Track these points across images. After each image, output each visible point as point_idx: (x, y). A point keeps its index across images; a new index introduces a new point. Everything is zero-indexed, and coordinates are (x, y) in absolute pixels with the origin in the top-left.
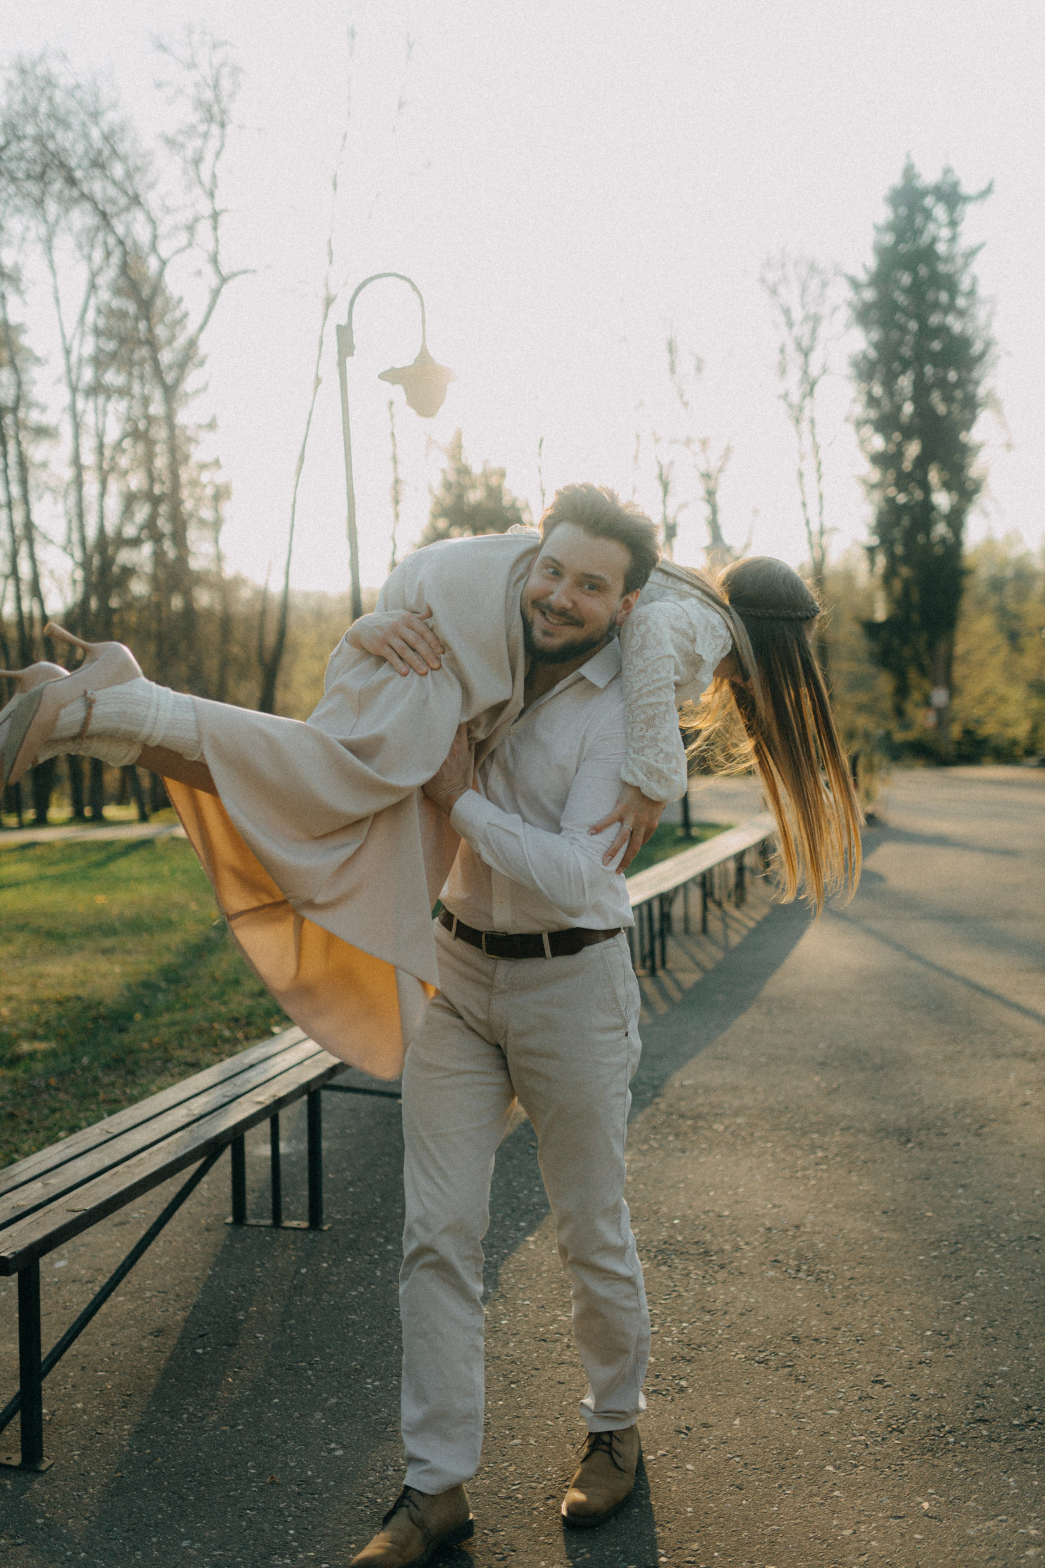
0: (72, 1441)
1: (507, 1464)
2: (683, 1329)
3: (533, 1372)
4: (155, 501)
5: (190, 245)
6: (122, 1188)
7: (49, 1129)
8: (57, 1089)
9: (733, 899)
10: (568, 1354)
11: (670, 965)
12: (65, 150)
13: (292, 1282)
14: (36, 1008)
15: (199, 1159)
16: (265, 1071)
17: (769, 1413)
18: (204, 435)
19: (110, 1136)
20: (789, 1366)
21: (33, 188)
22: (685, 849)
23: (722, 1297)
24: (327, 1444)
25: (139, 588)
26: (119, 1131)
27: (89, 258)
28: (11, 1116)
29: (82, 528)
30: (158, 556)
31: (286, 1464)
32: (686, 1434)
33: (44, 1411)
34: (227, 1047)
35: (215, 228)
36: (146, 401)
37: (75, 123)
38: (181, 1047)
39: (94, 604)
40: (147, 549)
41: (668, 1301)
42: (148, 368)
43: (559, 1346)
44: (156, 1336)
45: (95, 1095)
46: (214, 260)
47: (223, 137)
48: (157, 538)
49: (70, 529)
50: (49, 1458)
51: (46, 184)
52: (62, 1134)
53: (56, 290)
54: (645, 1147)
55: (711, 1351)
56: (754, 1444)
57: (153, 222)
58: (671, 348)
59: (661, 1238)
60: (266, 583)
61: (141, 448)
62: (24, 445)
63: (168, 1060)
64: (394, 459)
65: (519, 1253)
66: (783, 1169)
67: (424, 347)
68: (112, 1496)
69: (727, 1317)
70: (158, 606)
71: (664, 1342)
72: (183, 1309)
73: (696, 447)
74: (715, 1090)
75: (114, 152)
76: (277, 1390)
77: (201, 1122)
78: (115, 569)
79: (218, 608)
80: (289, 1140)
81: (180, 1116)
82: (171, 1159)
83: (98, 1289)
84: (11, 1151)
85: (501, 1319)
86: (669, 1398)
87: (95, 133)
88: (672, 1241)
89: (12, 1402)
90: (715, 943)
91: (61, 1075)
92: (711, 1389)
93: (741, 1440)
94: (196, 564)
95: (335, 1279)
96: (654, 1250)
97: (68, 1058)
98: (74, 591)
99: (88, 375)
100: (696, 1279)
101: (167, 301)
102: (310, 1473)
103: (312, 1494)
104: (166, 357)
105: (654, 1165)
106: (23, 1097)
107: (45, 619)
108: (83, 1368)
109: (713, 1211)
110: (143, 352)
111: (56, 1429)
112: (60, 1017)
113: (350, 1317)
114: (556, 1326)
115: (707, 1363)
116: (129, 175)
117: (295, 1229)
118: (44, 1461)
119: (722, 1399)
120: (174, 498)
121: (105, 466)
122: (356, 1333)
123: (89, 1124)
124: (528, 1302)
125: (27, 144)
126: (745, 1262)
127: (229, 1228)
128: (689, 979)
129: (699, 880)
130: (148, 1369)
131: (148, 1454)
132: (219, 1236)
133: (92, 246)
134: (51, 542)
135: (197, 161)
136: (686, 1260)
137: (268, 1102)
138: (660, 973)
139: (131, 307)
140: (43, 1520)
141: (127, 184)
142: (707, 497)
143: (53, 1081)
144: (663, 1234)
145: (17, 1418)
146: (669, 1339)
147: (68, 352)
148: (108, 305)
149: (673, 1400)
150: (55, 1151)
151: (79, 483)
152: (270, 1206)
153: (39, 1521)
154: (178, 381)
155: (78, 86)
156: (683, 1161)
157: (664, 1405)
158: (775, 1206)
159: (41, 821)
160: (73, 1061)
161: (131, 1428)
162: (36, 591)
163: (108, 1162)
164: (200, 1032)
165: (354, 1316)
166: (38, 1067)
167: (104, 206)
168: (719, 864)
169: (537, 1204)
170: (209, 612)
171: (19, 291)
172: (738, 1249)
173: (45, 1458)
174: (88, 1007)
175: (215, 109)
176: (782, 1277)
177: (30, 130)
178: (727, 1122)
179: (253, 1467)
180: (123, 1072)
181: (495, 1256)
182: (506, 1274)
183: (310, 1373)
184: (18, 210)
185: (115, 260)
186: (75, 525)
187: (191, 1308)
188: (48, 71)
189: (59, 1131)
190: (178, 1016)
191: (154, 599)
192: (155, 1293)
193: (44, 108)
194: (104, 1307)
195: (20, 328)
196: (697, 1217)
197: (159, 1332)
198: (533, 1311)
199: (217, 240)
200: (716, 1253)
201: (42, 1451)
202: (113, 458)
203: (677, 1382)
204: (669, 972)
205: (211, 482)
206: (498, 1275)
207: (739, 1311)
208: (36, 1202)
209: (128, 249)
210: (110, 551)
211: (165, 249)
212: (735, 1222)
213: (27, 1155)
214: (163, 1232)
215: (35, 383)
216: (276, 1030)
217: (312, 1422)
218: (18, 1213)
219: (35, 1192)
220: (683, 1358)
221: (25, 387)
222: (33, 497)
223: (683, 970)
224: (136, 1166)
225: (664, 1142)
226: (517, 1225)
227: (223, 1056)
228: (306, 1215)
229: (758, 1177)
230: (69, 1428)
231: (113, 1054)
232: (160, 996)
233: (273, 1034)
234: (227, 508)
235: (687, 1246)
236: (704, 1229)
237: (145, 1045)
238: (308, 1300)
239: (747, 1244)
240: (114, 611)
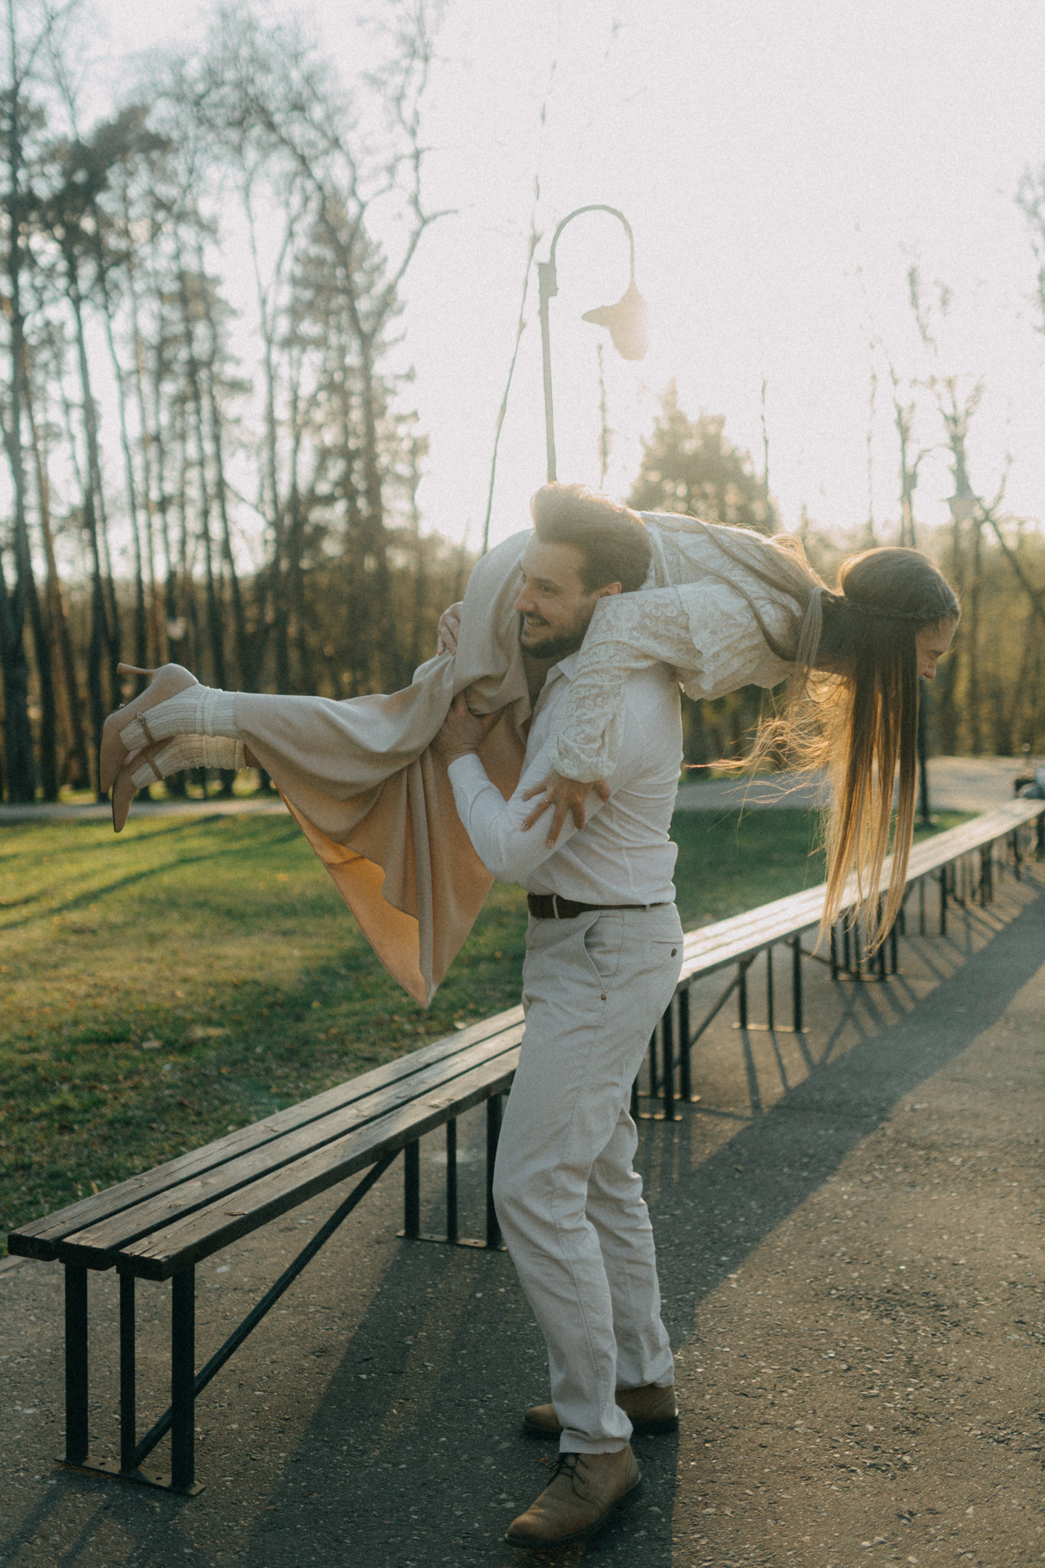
0: (225, 1465)
1: (697, 1536)
2: (908, 1395)
3: (731, 1431)
4: (349, 456)
5: (391, 186)
6: (283, 1193)
7: (219, 1122)
8: (229, 1080)
9: (978, 897)
10: (773, 1413)
11: (901, 970)
12: (263, 93)
13: (465, 1306)
14: (211, 992)
15: (367, 1165)
16: (442, 1072)
17: (1010, 1503)
18: (403, 387)
19: (274, 1134)
20: (1035, 1449)
21: (234, 135)
22: (925, 838)
23: (955, 1360)
24: (496, 1493)
25: (331, 548)
26: (287, 1128)
27: (287, 204)
28: (181, 1105)
29: (274, 486)
30: (352, 512)
31: (452, 1513)
32: (909, 1520)
33: (198, 1429)
34: (407, 1042)
35: (416, 167)
36: (342, 351)
37: (275, 65)
38: (358, 1040)
39: (284, 565)
40: (341, 507)
41: (891, 1360)
42: (345, 318)
43: (761, 1402)
44: (318, 1356)
45: (268, 1087)
46: (415, 201)
47: (425, 73)
48: (351, 495)
49: (262, 486)
50: (200, 1482)
51: (245, 131)
52: (230, 1128)
53: (253, 239)
54: (868, 1178)
55: (941, 1423)
56: (991, 1539)
57: (352, 165)
58: (913, 278)
59: (884, 1285)
60: (464, 542)
61: (336, 402)
62: (218, 398)
63: (346, 1054)
64: (603, 407)
65: (719, 1292)
66: (1032, 1214)
67: (632, 284)
68: (264, 1531)
69: (961, 1385)
70: (351, 568)
71: (884, 1408)
72: (349, 1328)
73: (941, 387)
74: (953, 1117)
75: (315, 94)
76: (446, 1428)
77: (371, 1124)
78: (308, 529)
79: (413, 569)
80: (469, 1149)
81: (349, 1117)
82: (337, 1163)
83: (259, 1299)
84: (180, 1144)
85: (697, 1367)
86: (890, 1475)
87: (295, 75)
88: (896, 1290)
89: (164, 1417)
90: (955, 946)
91: (234, 1064)
92: (940, 1469)
93: (975, 1532)
94: (392, 521)
95: (513, 1306)
96: (876, 1299)
97: (241, 1046)
98: (265, 551)
99: (283, 326)
100: (925, 1337)
101: (367, 245)
102: (477, 1525)
103: (479, 1549)
104: (364, 305)
105: (879, 1200)
106: (195, 1086)
107: (235, 580)
108: (241, 1385)
109: (947, 1258)
110: (340, 300)
111: (209, 1450)
112: (235, 1003)
113: (528, 1351)
114: (759, 1379)
115: (935, 1437)
116: (329, 118)
117: (471, 1248)
118: (195, 1485)
119: (952, 1482)
120: (369, 453)
121: (299, 421)
122: (533, 1369)
123: (260, 1118)
124: (727, 1349)
125: (226, 90)
126: (984, 1320)
127: (400, 1242)
128: (925, 986)
129: (938, 874)
130: (308, 1392)
131: (305, 1487)
132: (388, 1252)
133: (290, 193)
134: (242, 500)
135: (399, 99)
136: (914, 1313)
137: (444, 1106)
138: (890, 978)
139: (329, 254)
140: (191, 1551)
141: (326, 126)
142: (952, 444)
143: (225, 1071)
144: (887, 1281)
145: (169, 1434)
146: (892, 1406)
147: (264, 302)
148: (305, 252)
149: (894, 1478)
150: (218, 1147)
151: (272, 439)
152: (445, 1220)
153: (187, 1551)
154: (375, 331)
155: (279, 28)
156: (912, 1196)
157: (883, 1483)
158: (1020, 1257)
159: (227, 793)
160: (247, 1049)
161: (287, 1457)
162: (227, 554)
163: (271, 1163)
164: (379, 1024)
165: (531, 1351)
166: (211, 1054)
167: (302, 150)
168: (962, 856)
169: (742, 1237)
170: (404, 573)
171: (217, 242)
172: (975, 1305)
173: (196, 1482)
174: (265, 993)
175: (418, 43)
176: (1028, 1342)
177: (230, 75)
178: (965, 1155)
179: (415, 1513)
180: (297, 1065)
181: (692, 1293)
182: (704, 1314)
183: (481, 1411)
184: (217, 158)
185: (314, 205)
186: (267, 482)
187: (356, 1327)
188: (249, 14)
189: (228, 1125)
190: (357, 1006)
191: (347, 560)
192: (319, 1308)
193: (245, 52)
194: (265, 1319)
195: (217, 281)
196: (927, 1264)
197: (323, 1352)
198: (733, 1360)
199: (418, 181)
200: (948, 1308)
201: (194, 1473)
202: (307, 412)
203: (899, 1456)
204: (901, 978)
205: (409, 436)
206: (695, 1315)
207: (975, 1378)
208: (194, 1203)
209: (327, 194)
210: (302, 509)
211: (364, 191)
212: (973, 1273)
213: (194, 1148)
214: (329, 1241)
215: (230, 335)
216: (460, 1025)
217: (482, 1466)
218: (175, 1213)
219: (194, 1191)
220: (907, 1429)
221: (221, 341)
222: (225, 455)
223: (917, 977)
224: (298, 1169)
225: (890, 1174)
226: (718, 1259)
227: (402, 1052)
228: (484, 1234)
229: (1002, 1221)
230: (223, 1450)
231: (288, 1045)
232: (340, 984)
233: (456, 1030)
234: (424, 463)
235: (915, 1297)
236: (934, 1278)
237: (322, 1036)
238: (483, 1328)
239: (987, 1299)
240: (304, 572)
